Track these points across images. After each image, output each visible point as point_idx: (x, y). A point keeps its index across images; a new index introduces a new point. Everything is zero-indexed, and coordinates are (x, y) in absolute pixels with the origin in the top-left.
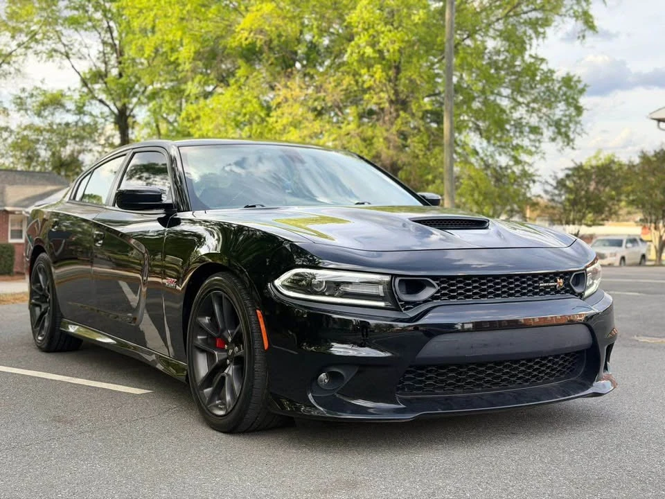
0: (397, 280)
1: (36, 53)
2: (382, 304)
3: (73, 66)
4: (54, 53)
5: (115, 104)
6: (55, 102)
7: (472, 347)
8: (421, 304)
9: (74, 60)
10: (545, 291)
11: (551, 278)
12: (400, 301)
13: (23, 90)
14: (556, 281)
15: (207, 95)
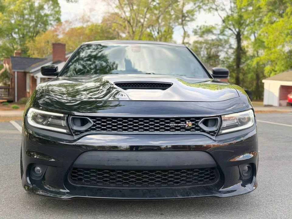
0: (71, 117)
1: (205, 10)
2: (65, 131)
3: (219, 14)
4: (211, 9)
5: (235, 30)
6: (209, 31)
7: (109, 160)
8: (84, 132)
9: (219, 12)
10: (174, 129)
11: (183, 121)
12: (72, 130)
13: (197, 26)
14: (186, 123)
15: (272, 23)
